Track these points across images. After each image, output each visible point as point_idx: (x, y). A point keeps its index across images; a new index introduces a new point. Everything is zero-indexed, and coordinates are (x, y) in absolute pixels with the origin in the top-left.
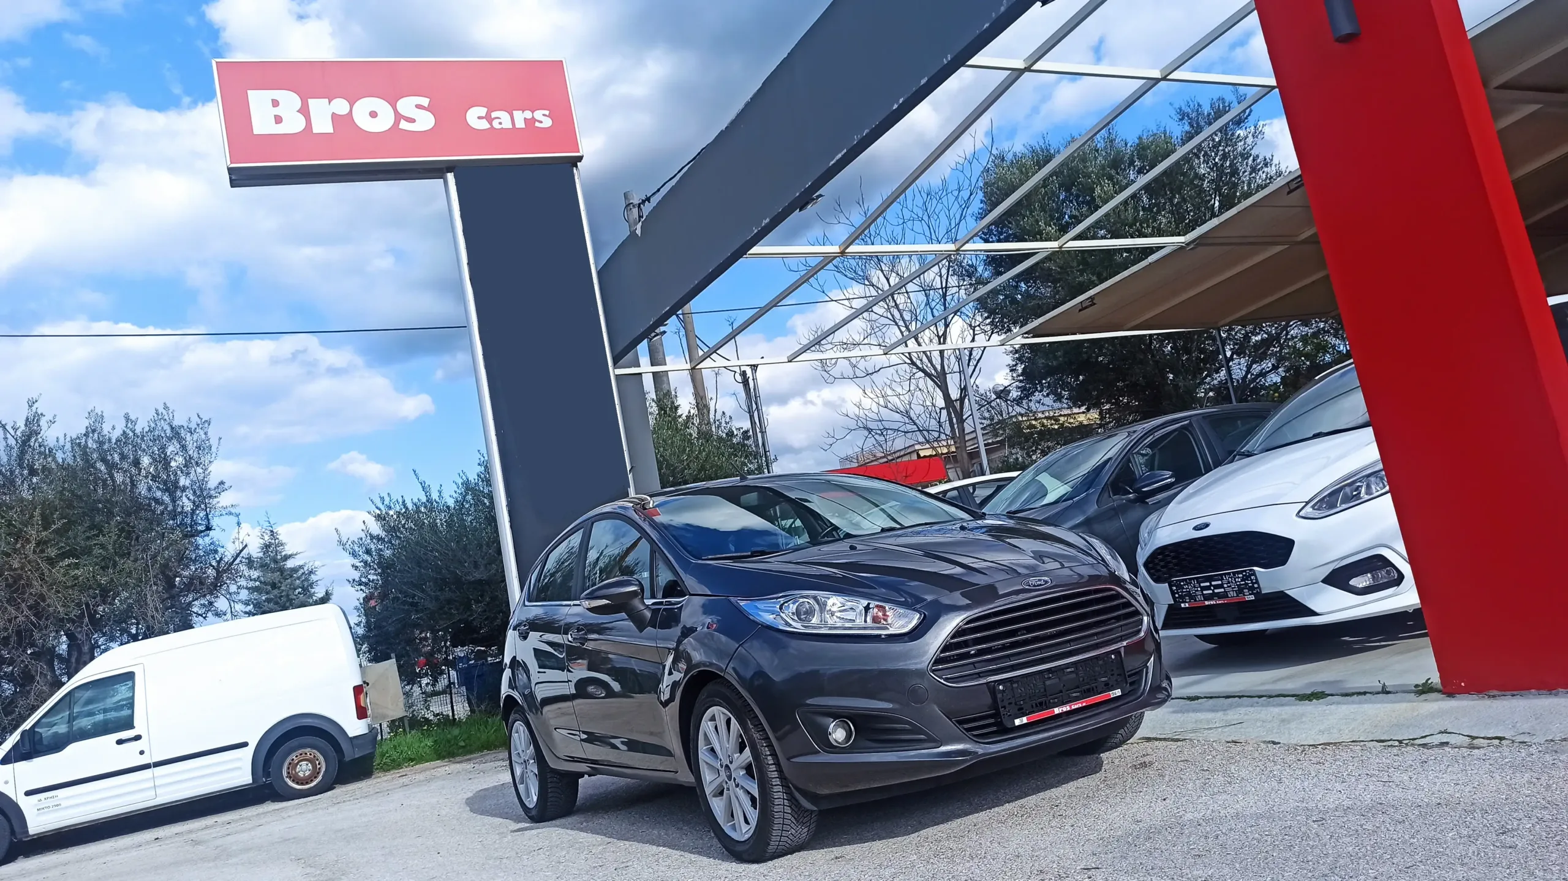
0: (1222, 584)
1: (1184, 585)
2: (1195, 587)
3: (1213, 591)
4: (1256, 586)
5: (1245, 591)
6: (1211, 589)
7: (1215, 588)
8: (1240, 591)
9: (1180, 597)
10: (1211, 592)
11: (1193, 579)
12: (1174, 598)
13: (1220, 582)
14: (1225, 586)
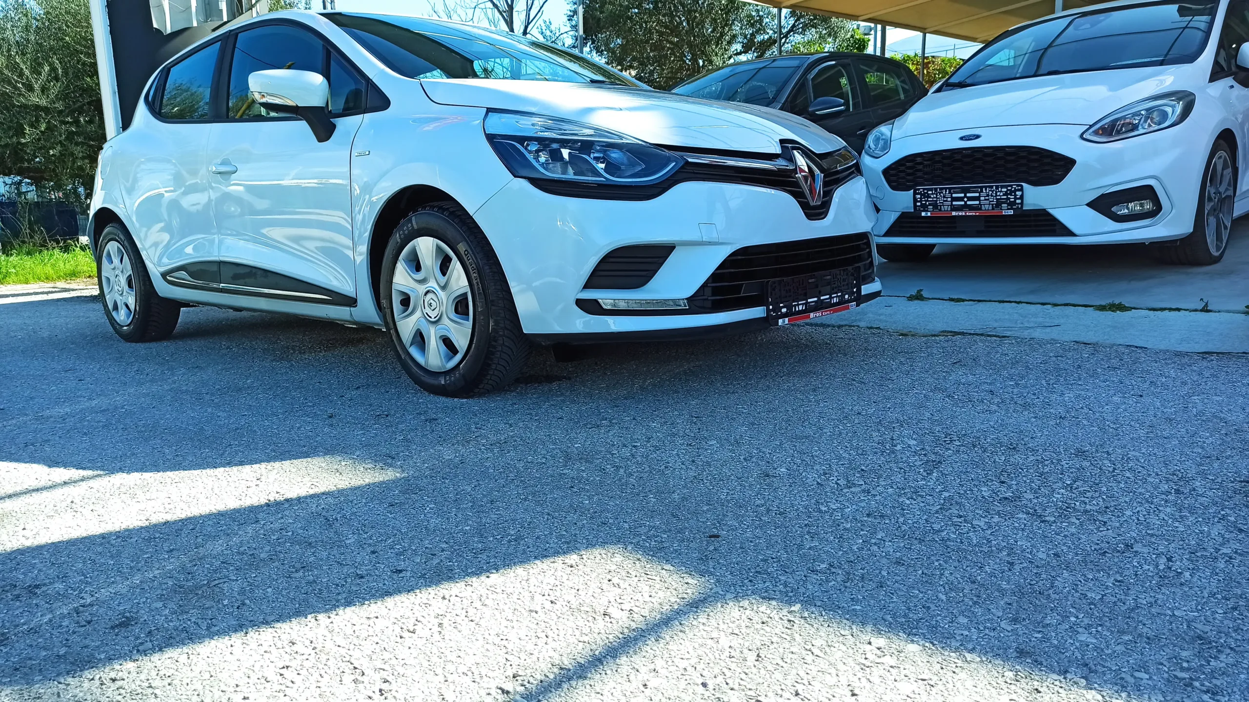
0: (980, 196)
1: (932, 194)
2: (944, 197)
3: (966, 202)
4: (1018, 201)
5: (1003, 205)
6: (963, 201)
7: (968, 200)
8: (999, 204)
9: (922, 205)
10: (963, 203)
11: (946, 189)
12: (915, 206)
13: (977, 195)
14: (982, 198)
